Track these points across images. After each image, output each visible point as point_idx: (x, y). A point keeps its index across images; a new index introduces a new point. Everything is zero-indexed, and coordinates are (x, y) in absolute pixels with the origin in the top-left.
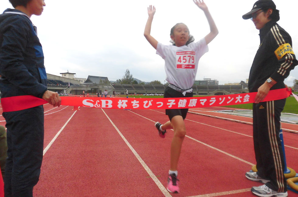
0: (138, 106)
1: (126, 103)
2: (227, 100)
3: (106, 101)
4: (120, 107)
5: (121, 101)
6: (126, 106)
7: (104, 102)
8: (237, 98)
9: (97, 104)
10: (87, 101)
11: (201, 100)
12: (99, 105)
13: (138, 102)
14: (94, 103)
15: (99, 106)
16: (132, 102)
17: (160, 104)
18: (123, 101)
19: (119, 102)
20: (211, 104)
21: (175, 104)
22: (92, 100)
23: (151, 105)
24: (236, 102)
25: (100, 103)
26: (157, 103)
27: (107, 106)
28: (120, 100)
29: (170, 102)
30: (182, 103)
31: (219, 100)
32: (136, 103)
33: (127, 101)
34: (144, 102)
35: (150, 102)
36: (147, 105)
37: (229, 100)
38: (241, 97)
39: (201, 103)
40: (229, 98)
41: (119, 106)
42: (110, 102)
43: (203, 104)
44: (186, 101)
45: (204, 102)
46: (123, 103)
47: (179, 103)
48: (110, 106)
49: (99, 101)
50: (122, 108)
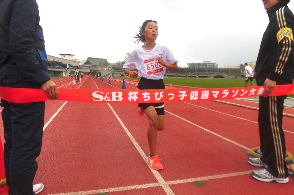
0: (149, 98)
1: (137, 95)
2: (241, 92)
3: (116, 93)
4: (130, 100)
5: (132, 93)
6: (137, 98)
7: (114, 93)
8: (251, 91)
9: (107, 96)
10: (97, 93)
11: (213, 92)
12: (109, 97)
13: (149, 94)
14: (104, 95)
15: (109, 99)
16: (143, 94)
17: (171, 96)
18: (133, 92)
19: (129, 94)
20: (223, 97)
21: (186, 95)
22: (102, 92)
23: (162, 97)
24: (250, 95)
25: (110, 95)
26: (169, 95)
27: (117, 98)
28: (130, 92)
29: (181, 94)
30: (193, 94)
31: (232, 92)
32: (147, 95)
33: (137, 93)
34: (155, 94)
35: (161, 93)
36: (158, 97)
37: (243, 93)
38: (255, 90)
39: (214, 95)
40: (243, 90)
41: (130, 98)
42: (120, 94)
43: (215, 96)
44: (198, 93)
45: (217, 94)
46: (133, 94)
47: (191, 95)
48: (121, 99)
49: (109, 93)
50: (133, 100)
